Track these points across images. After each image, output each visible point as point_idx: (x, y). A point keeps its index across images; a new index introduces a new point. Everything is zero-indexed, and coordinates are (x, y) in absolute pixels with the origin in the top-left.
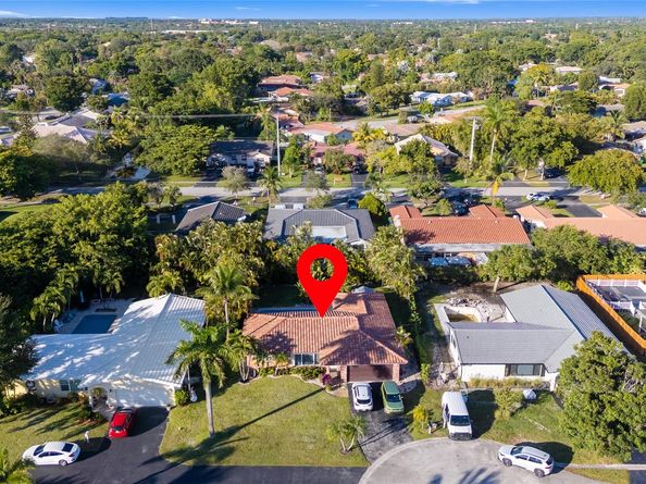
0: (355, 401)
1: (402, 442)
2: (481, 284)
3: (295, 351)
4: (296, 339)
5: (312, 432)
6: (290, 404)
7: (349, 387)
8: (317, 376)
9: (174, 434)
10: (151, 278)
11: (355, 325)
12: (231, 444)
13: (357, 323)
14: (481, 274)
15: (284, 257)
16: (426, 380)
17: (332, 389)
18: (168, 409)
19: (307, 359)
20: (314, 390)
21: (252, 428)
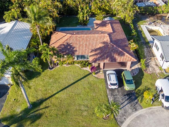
0: (109, 83)
1: (136, 110)
2: (160, 15)
3: (76, 54)
4: (77, 47)
5: (86, 103)
6: (74, 83)
7: (105, 72)
8: (88, 65)
9: (10, 103)
10: (5, 12)
11: (107, 39)
12: (41, 111)
13: (108, 38)
14: (160, 10)
15: (71, 2)
16: (144, 67)
17: (96, 74)
18: (9, 86)
19: (83, 57)
20: (86, 74)
21: (53, 99)
